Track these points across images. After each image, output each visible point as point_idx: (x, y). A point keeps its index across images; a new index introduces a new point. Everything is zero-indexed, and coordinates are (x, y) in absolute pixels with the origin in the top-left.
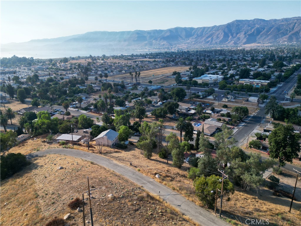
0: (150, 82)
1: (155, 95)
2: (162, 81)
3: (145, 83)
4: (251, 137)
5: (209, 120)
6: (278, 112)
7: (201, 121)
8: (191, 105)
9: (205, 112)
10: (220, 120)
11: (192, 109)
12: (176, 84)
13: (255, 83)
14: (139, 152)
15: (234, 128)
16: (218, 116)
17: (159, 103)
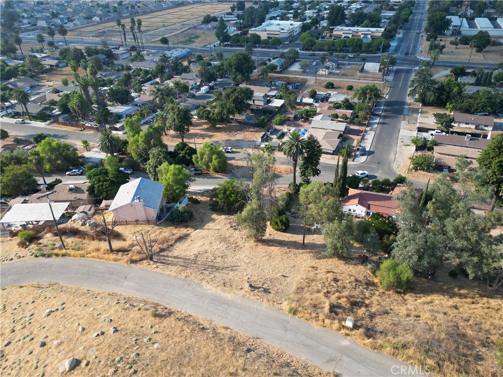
0: (165, 41)
1: (186, 70)
2: (187, 38)
3: (153, 45)
4: (403, 146)
5: (317, 118)
6: (433, 91)
7: (300, 122)
8: (269, 88)
9: (301, 101)
10: (336, 116)
11: (273, 96)
12: (219, 42)
13: (362, 34)
14: (225, 224)
15: (366, 131)
16: (330, 108)
17: (204, 89)
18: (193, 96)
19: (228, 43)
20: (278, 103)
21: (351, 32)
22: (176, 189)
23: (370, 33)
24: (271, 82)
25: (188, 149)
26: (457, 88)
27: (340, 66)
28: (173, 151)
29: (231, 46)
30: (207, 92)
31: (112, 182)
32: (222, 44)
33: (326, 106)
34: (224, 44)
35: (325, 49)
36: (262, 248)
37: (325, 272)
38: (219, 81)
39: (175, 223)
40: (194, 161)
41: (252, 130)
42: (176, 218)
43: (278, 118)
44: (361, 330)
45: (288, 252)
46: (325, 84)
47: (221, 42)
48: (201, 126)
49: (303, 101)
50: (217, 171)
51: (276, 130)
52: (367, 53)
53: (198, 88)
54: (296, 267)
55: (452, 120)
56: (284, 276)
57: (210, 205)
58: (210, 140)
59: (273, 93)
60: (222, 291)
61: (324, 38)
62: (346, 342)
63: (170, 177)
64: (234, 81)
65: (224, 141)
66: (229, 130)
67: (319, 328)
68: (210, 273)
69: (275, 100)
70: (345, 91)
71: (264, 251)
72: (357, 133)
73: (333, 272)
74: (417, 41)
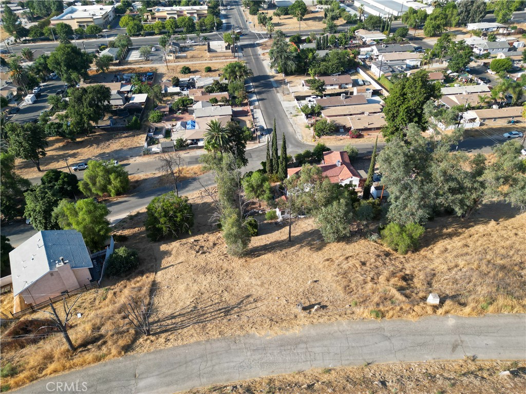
4: (294, 118)
5: (197, 106)
6: (292, 60)
7: (178, 115)
8: (120, 83)
9: (166, 91)
10: (215, 101)
11: (128, 92)
12: (13, 38)
13: (187, 13)
14: (187, 252)
15: (252, 111)
16: (203, 93)
17: (28, 99)
18: (18, 111)
19: (27, 38)
20: (140, 98)
21: (176, 12)
23: (196, 11)
24: (116, 76)
25: (65, 177)
26: (311, 53)
27: (183, 49)
29: (34, 41)
30: (35, 102)
32: (18, 41)
33: (197, 92)
34: (22, 39)
35: (156, 32)
36: (256, 263)
37: (344, 259)
38: (43, 86)
40: (81, 190)
41: (126, 135)
43: (152, 115)
44: (448, 302)
45: (285, 254)
46: (179, 70)
47: (17, 37)
48: (53, 145)
49: (169, 91)
50: (118, 194)
51: (157, 128)
52: (203, 33)
53: (19, 98)
54: (313, 267)
55: (323, 84)
56: (316, 281)
57: (148, 236)
58: (77, 159)
59: (128, 88)
60: (282, 330)
61: (146, 21)
62: (451, 322)
64: (68, 82)
65: (97, 157)
66: (97, 141)
68: (238, 316)
69: (133, 96)
70: (204, 73)
71: (260, 264)
72: (245, 113)
73: (351, 257)
74: (242, 16)
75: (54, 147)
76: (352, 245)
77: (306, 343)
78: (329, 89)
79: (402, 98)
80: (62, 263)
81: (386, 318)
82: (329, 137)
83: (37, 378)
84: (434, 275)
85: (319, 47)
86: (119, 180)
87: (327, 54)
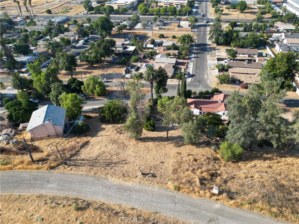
0: (49, 12)
1: (67, 30)
2: (64, 10)
3: (41, 15)
4: (211, 70)
5: (158, 56)
6: (222, 36)
7: (147, 60)
8: (124, 39)
9: (146, 46)
10: (169, 55)
11: (127, 44)
12: (86, 12)
13: (175, 4)
14: (113, 131)
15: (188, 63)
16: (164, 50)
17: (81, 42)
18: (75, 47)
19: (93, 12)
20: (131, 48)
21: (169, 3)
22: (75, 110)
23: (180, 4)
24: (125, 36)
25: (77, 82)
26: (236, 33)
27: (165, 24)
28: (67, 84)
29: (95, 13)
30: (84, 44)
31: (25, 110)
32: (88, 13)
33: (162, 49)
34: (90, 12)
35: (155, 14)
36: (141, 145)
37: (187, 155)
38: (91, 37)
39: (77, 134)
40: (82, 90)
41: (118, 66)
42: (78, 130)
43: (133, 58)
44: (224, 195)
45: (159, 144)
46: (158, 35)
47: (88, 11)
48: (83, 66)
49: (147, 46)
50: (99, 95)
51: (133, 65)
52: (180, 16)
53: (77, 41)
54: (168, 155)
55: (236, 53)
56: (162, 162)
57: (100, 119)
58: (91, 75)
59: (127, 42)
60: (123, 181)
61: (152, 7)
62: (218, 205)
63: (69, 102)
64: (101, 36)
65: (100, 75)
66: (103, 68)
67: (197, 198)
68: (111, 168)
69: (129, 47)
70: (171, 39)
71: (143, 146)
72: (183, 64)
73: (192, 155)
74: (207, 8)
75: (83, 67)
76: (199, 149)
77: (131, 191)
78: (240, 57)
79: (272, 67)
80: (48, 121)
81: (180, 192)
82: (227, 85)
83: (12, 169)
84: (234, 178)
85: (245, 30)
86: (99, 88)
87: (247, 35)
